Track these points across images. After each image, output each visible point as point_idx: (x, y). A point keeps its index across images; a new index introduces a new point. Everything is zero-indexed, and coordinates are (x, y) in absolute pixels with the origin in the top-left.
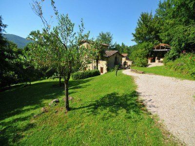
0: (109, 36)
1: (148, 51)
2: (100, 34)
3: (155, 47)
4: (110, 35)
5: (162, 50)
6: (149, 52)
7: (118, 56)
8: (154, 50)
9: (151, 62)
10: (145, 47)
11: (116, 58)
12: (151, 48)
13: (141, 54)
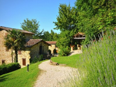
0: (35, 23)
1: (69, 39)
2: (25, 21)
3: (75, 35)
4: (37, 23)
5: (81, 38)
6: (71, 40)
7: (43, 45)
8: (75, 38)
9: (74, 50)
10: (67, 36)
11: (41, 47)
12: (72, 36)
13: (64, 42)
